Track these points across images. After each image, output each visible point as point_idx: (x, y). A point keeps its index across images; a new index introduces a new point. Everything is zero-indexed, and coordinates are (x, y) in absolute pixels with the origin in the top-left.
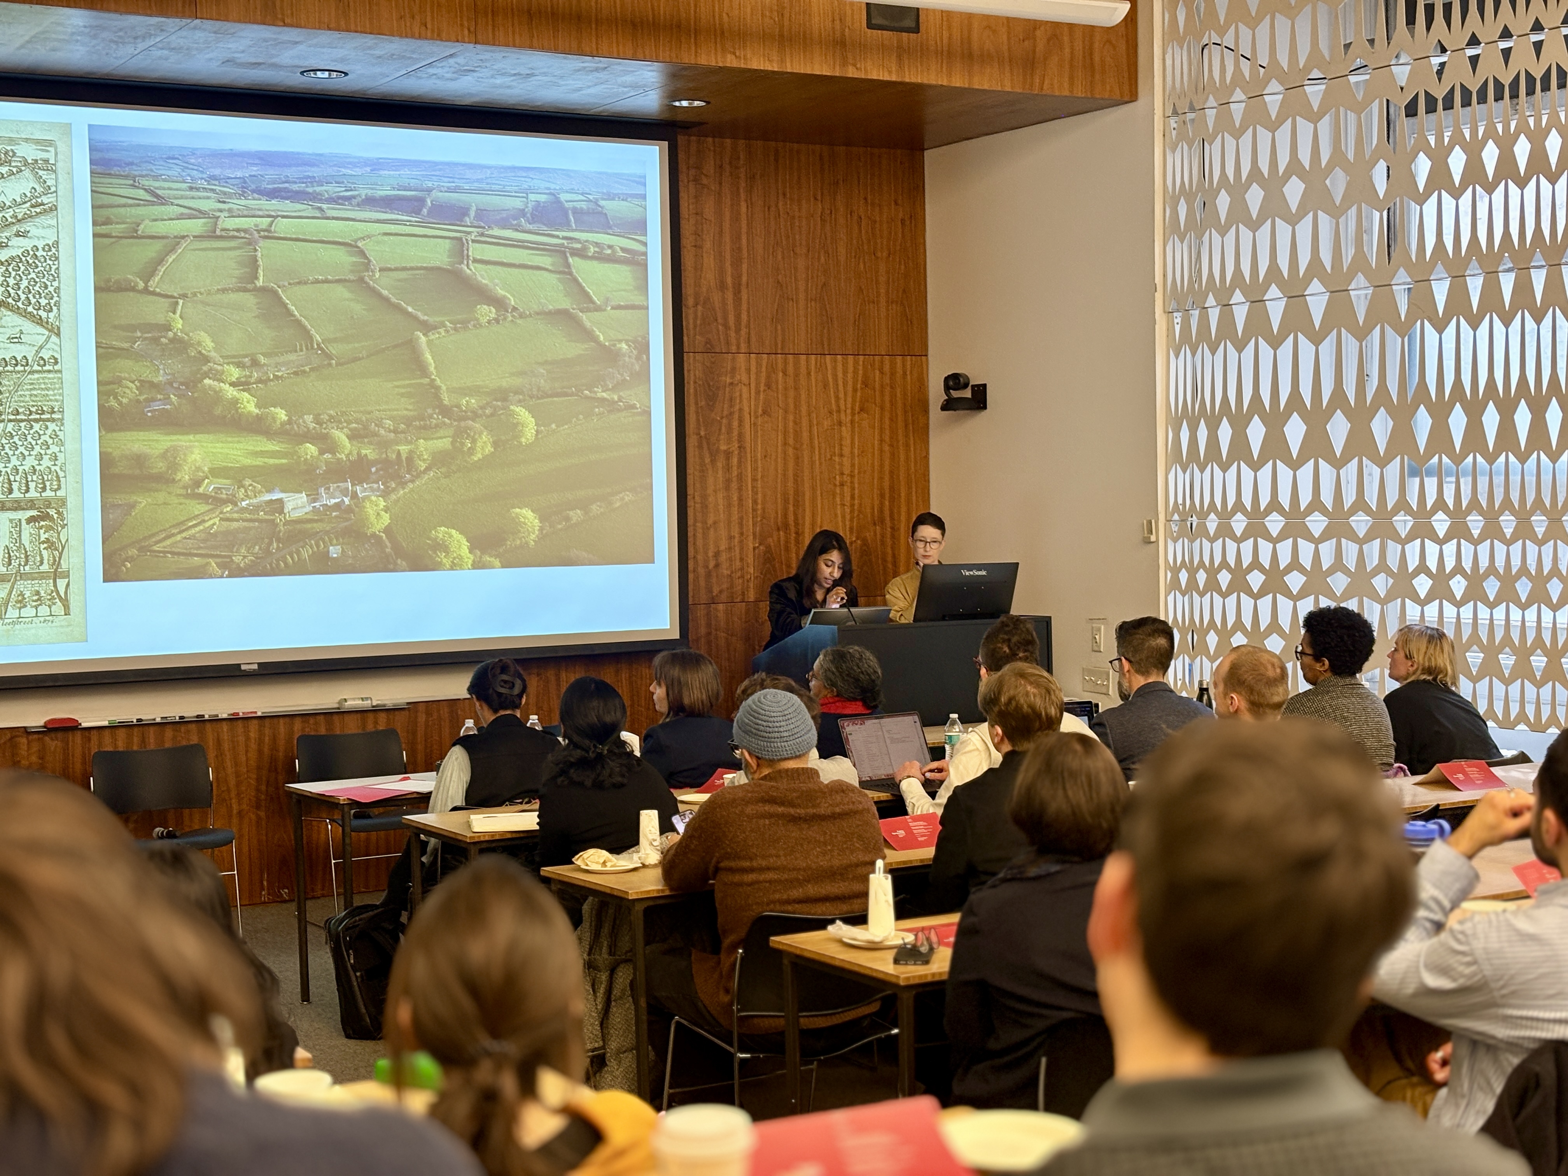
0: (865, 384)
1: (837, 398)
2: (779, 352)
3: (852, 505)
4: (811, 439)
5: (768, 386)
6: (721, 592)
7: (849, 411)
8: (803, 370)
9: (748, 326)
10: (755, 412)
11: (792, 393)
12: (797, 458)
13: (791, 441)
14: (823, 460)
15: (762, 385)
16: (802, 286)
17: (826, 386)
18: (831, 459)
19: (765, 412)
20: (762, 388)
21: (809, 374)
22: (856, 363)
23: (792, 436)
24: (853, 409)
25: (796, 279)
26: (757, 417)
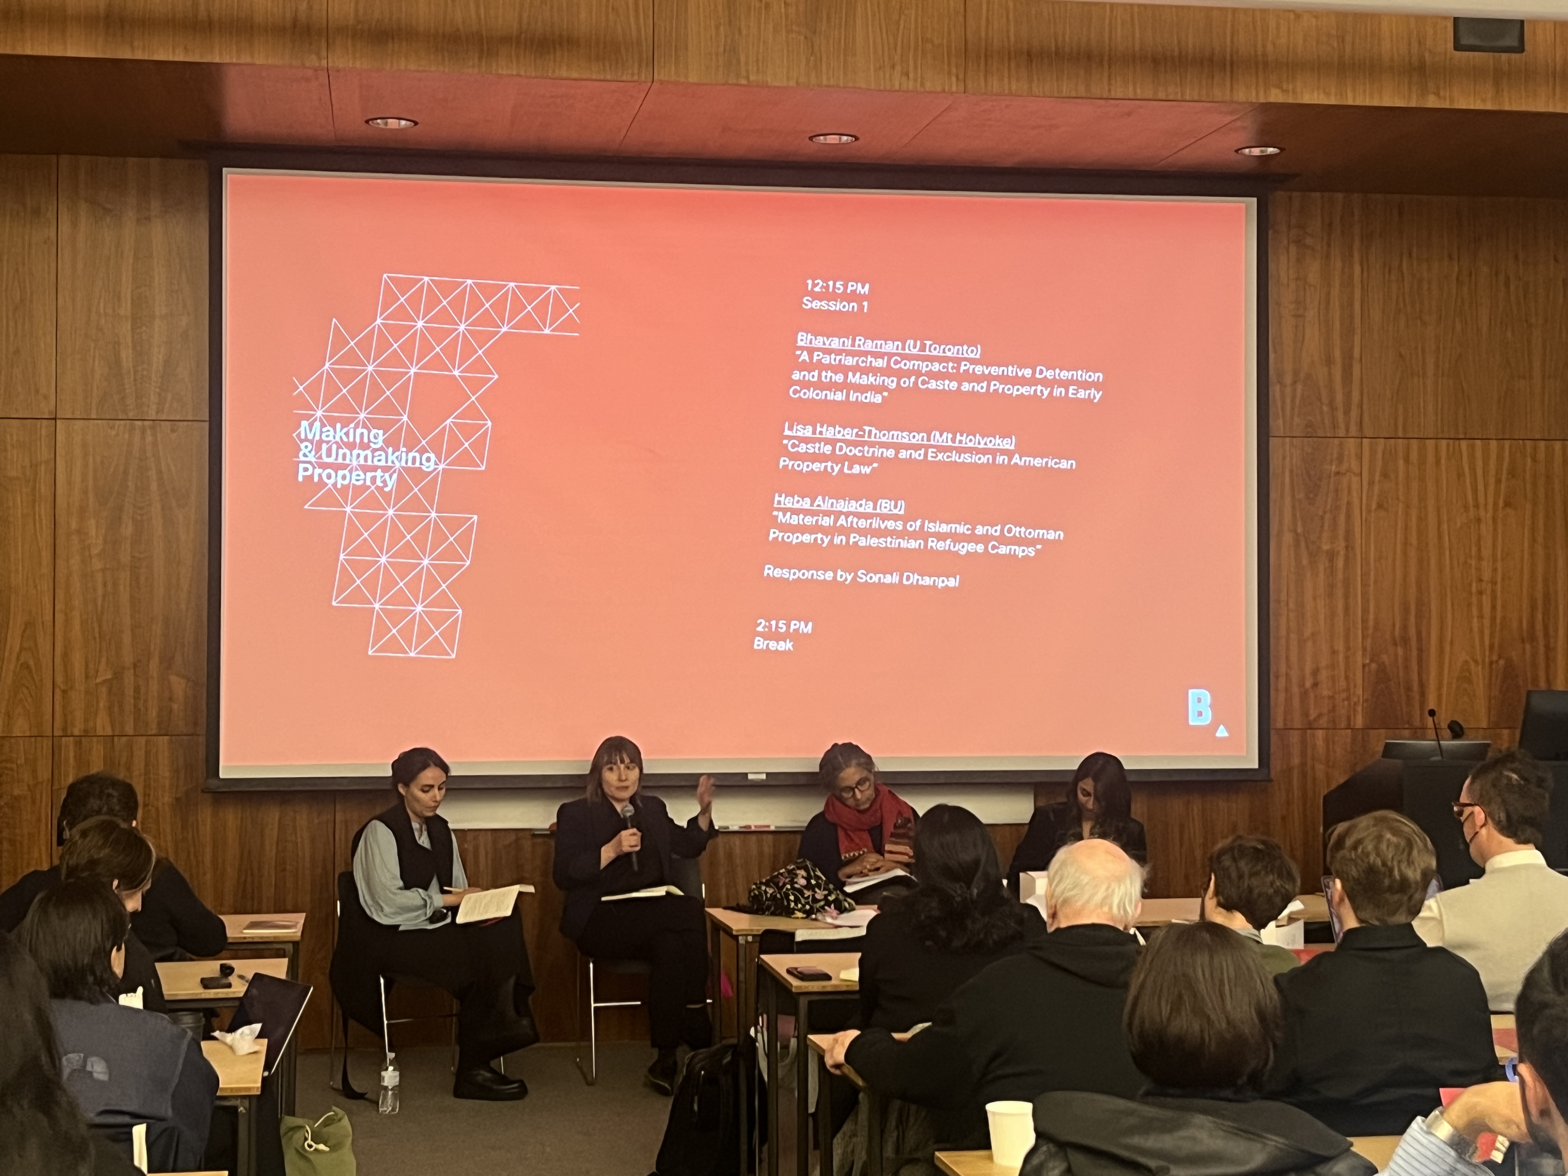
0: (1512, 473)
1: (1475, 491)
2: (1400, 435)
3: (1493, 618)
4: (1440, 537)
5: (1385, 475)
6: (1320, 716)
7: (1490, 507)
8: (1431, 459)
9: (1361, 405)
10: (1368, 506)
11: (1415, 485)
12: (1421, 561)
13: (1414, 540)
14: (1455, 563)
15: (1377, 475)
16: (1430, 361)
17: (1460, 475)
18: (1465, 563)
19: (1380, 506)
20: (1377, 478)
21: (1438, 462)
22: (1501, 449)
23: (1414, 533)
24: (1495, 504)
25: (1423, 351)
26: (1369, 511)
